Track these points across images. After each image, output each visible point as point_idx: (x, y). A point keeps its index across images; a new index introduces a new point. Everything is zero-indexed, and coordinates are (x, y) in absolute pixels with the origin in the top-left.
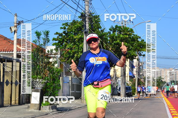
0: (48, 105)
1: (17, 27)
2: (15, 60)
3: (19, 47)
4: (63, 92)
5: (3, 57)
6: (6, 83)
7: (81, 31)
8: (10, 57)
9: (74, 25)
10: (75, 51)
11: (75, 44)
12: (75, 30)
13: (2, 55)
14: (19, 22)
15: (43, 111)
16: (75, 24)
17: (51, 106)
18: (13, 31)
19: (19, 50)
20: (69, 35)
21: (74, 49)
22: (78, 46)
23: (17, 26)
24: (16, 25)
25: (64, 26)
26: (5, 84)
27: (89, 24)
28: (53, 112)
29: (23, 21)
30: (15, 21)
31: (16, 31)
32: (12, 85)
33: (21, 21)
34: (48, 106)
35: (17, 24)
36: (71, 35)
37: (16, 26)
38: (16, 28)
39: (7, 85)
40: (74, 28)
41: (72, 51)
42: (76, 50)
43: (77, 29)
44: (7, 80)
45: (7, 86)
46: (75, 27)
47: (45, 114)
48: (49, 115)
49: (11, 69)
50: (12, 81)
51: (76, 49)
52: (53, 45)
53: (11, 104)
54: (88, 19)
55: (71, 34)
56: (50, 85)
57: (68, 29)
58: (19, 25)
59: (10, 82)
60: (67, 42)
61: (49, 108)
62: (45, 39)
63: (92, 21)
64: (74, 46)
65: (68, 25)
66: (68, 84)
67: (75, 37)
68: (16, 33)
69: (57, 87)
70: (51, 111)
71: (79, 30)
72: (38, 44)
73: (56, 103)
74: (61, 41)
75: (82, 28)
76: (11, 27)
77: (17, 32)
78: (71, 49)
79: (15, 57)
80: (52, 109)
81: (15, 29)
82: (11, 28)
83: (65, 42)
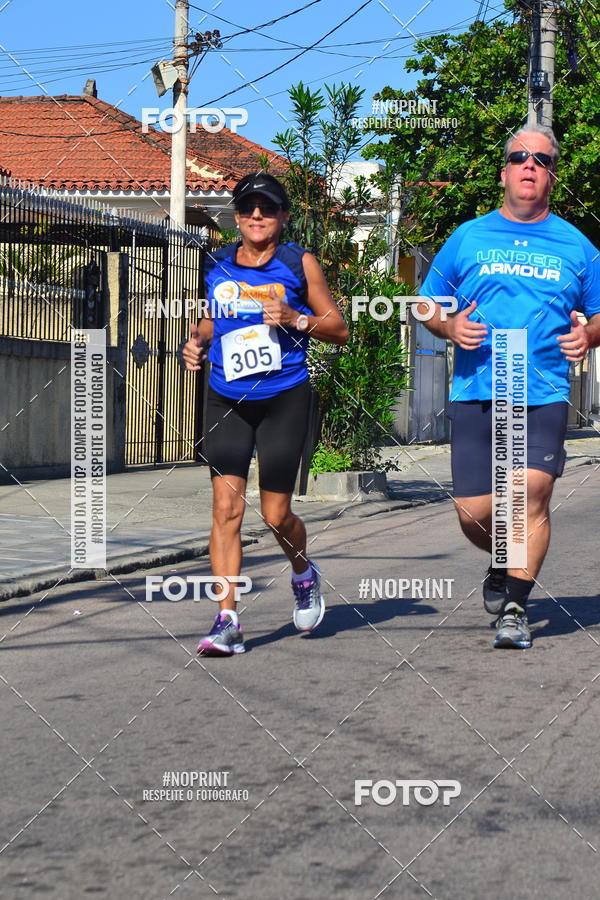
0: (342, 470)
1: (187, 66)
2: (178, 234)
3: (195, 169)
4: (411, 403)
5: (120, 220)
6: (134, 351)
7: (514, 81)
8: (156, 220)
9: (476, 49)
10: (480, 189)
11: (480, 151)
12: (483, 77)
13: (114, 212)
14: (199, 37)
15: (319, 498)
16: (485, 46)
17: (357, 473)
18: (169, 82)
19: (194, 184)
20: (451, 105)
21: (475, 178)
22: (492, 161)
23: (188, 57)
24: (181, 51)
25: (425, 54)
26: (130, 359)
27: (555, 43)
28: (369, 501)
29: (217, 33)
30: (179, 33)
31: (183, 86)
32: (161, 361)
33: (208, 33)
34: (344, 475)
35: (188, 47)
36: (461, 105)
37: (184, 61)
38: (183, 67)
39: (140, 362)
40: (480, 63)
41: (461, 190)
42: (485, 184)
43: (495, 69)
44: (140, 338)
45: (139, 367)
46: (486, 59)
47: (327, 513)
48: (347, 519)
49: (159, 284)
50: (162, 345)
51: (485, 177)
52: (367, 156)
53: (159, 457)
54: (552, 21)
55: (462, 96)
56: (353, 369)
57: (445, 71)
58: (197, 53)
59: (153, 346)
60: (437, 143)
61: (345, 481)
62: (333, 128)
63: (572, 27)
64: (474, 164)
65: (447, 50)
66: (439, 358)
67: (483, 116)
68: (182, 96)
69: (387, 378)
70: (359, 497)
71: (505, 78)
72: (298, 156)
73: (383, 461)
74: (408, 136)
75: (521, 64)
76: (161, 67)
77: (186, 93)
78: (458, 177)
79: (177, 218)
80: (365, 490)
81: (179, 73)
82: (156, 71)
83: (427, 142)
